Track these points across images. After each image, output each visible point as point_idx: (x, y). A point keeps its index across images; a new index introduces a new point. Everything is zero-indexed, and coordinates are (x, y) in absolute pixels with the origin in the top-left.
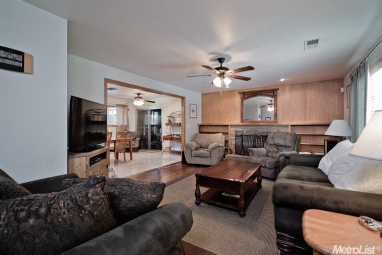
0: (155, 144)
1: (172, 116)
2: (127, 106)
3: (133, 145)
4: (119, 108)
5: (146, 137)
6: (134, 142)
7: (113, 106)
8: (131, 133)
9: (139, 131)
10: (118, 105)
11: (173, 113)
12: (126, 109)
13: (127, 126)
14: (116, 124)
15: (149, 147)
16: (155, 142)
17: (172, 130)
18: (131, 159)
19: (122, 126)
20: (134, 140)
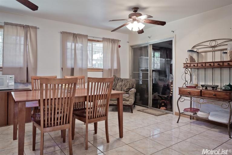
0: (157, 98)
1: (195, 50)
2: (119, 41)
3: (125, 100)
4: (106, 43)
5: (145, 87)
6: (128, 95)
7: (98, 41)
8: (122, 80)
9: (133, 78)
10: (104, 40)
11: (198, 45)
12: (116, 46)
13: (118, 70)
14: (102, 68)
15: (150, 102)
16: (156, 94)
17: (194, 77)
18: (121, 136)
19: (110, 70)
20: (127, 92)
